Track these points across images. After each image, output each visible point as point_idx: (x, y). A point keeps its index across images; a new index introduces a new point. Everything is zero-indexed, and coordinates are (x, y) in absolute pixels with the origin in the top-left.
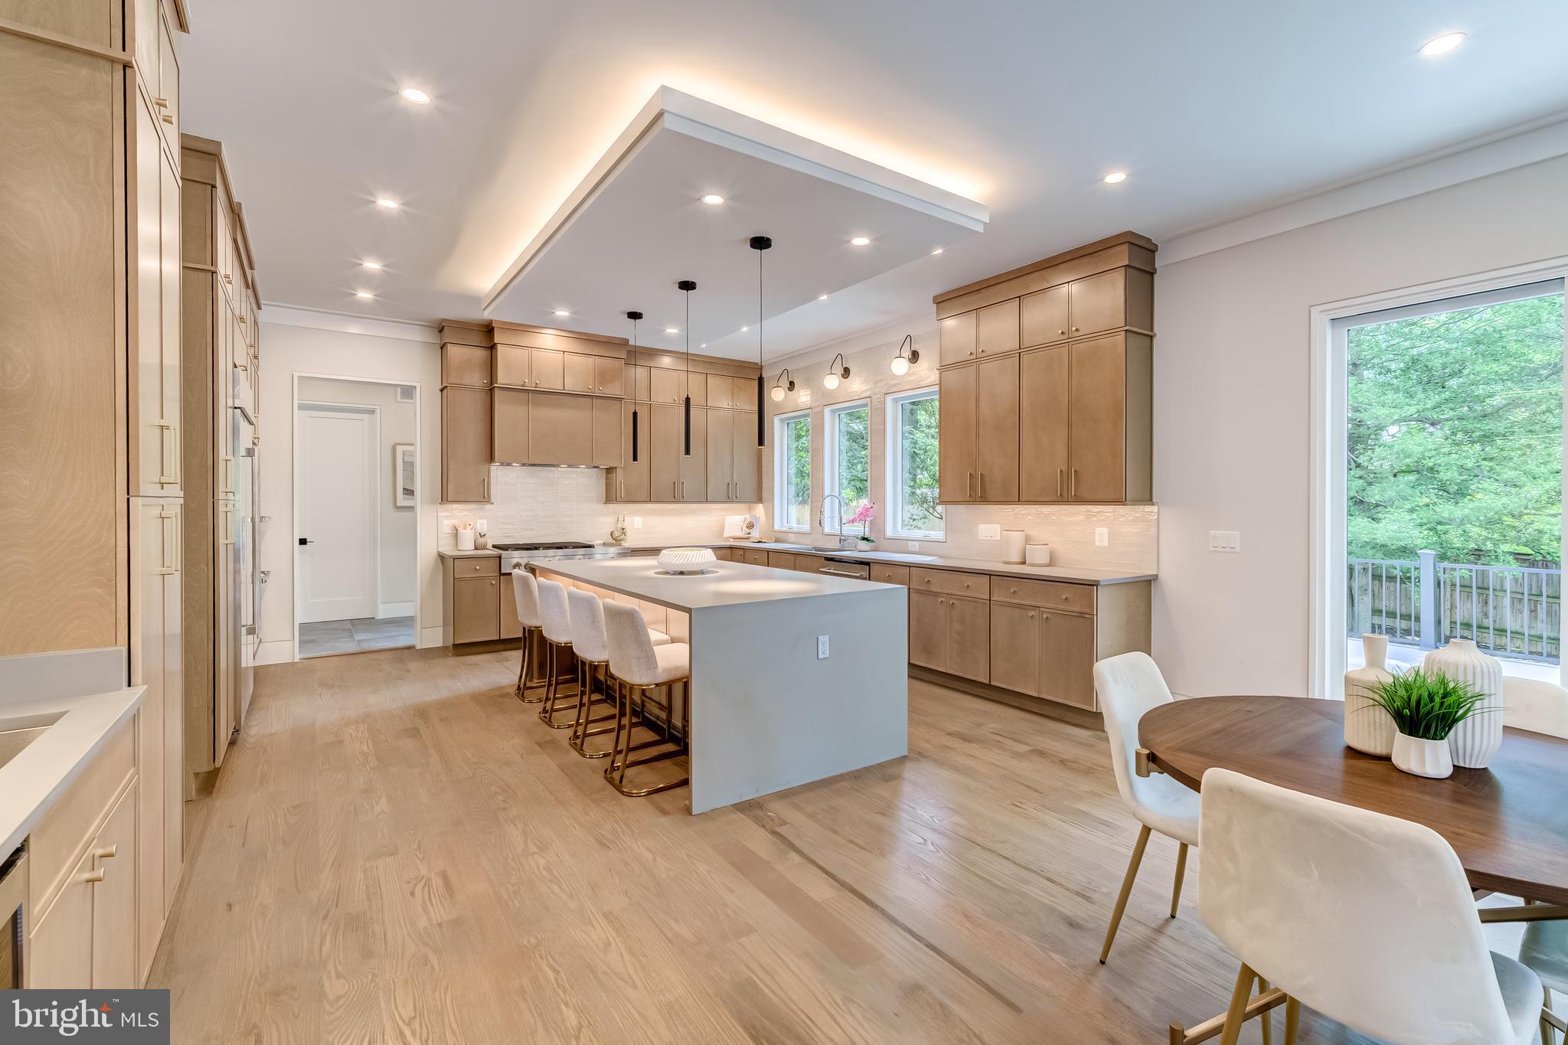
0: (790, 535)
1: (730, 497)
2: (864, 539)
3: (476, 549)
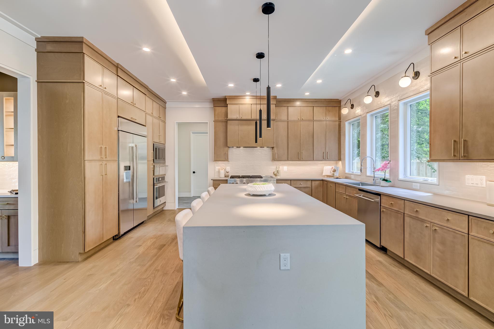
0: (352, 175)
1: (325, 158)
2: (384, 180)
3: (225, 177)
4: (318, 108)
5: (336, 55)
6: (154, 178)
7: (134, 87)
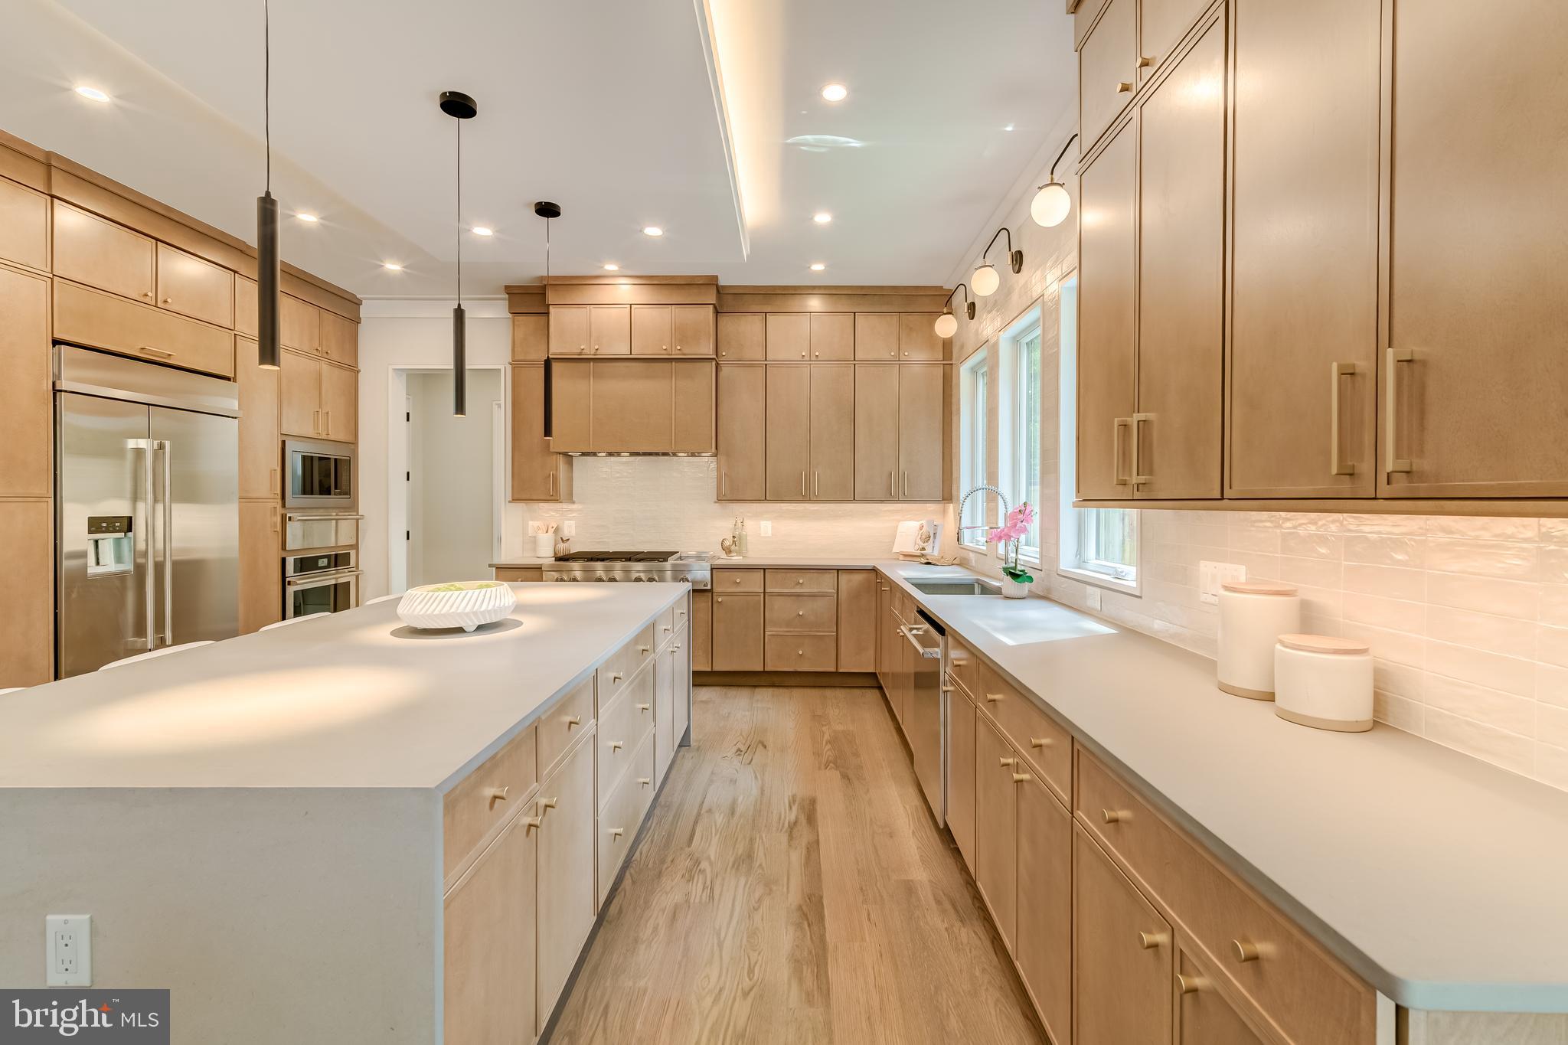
0: (971, 553)
1: (894, 492)
2: (1013, 573)
3: (557, 556)
4: (873, 319)
5: (804, 112)
6: (284, 560)
7: (157, 240)
